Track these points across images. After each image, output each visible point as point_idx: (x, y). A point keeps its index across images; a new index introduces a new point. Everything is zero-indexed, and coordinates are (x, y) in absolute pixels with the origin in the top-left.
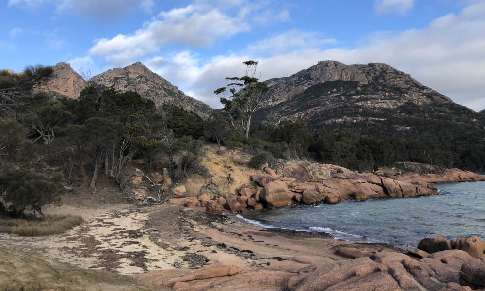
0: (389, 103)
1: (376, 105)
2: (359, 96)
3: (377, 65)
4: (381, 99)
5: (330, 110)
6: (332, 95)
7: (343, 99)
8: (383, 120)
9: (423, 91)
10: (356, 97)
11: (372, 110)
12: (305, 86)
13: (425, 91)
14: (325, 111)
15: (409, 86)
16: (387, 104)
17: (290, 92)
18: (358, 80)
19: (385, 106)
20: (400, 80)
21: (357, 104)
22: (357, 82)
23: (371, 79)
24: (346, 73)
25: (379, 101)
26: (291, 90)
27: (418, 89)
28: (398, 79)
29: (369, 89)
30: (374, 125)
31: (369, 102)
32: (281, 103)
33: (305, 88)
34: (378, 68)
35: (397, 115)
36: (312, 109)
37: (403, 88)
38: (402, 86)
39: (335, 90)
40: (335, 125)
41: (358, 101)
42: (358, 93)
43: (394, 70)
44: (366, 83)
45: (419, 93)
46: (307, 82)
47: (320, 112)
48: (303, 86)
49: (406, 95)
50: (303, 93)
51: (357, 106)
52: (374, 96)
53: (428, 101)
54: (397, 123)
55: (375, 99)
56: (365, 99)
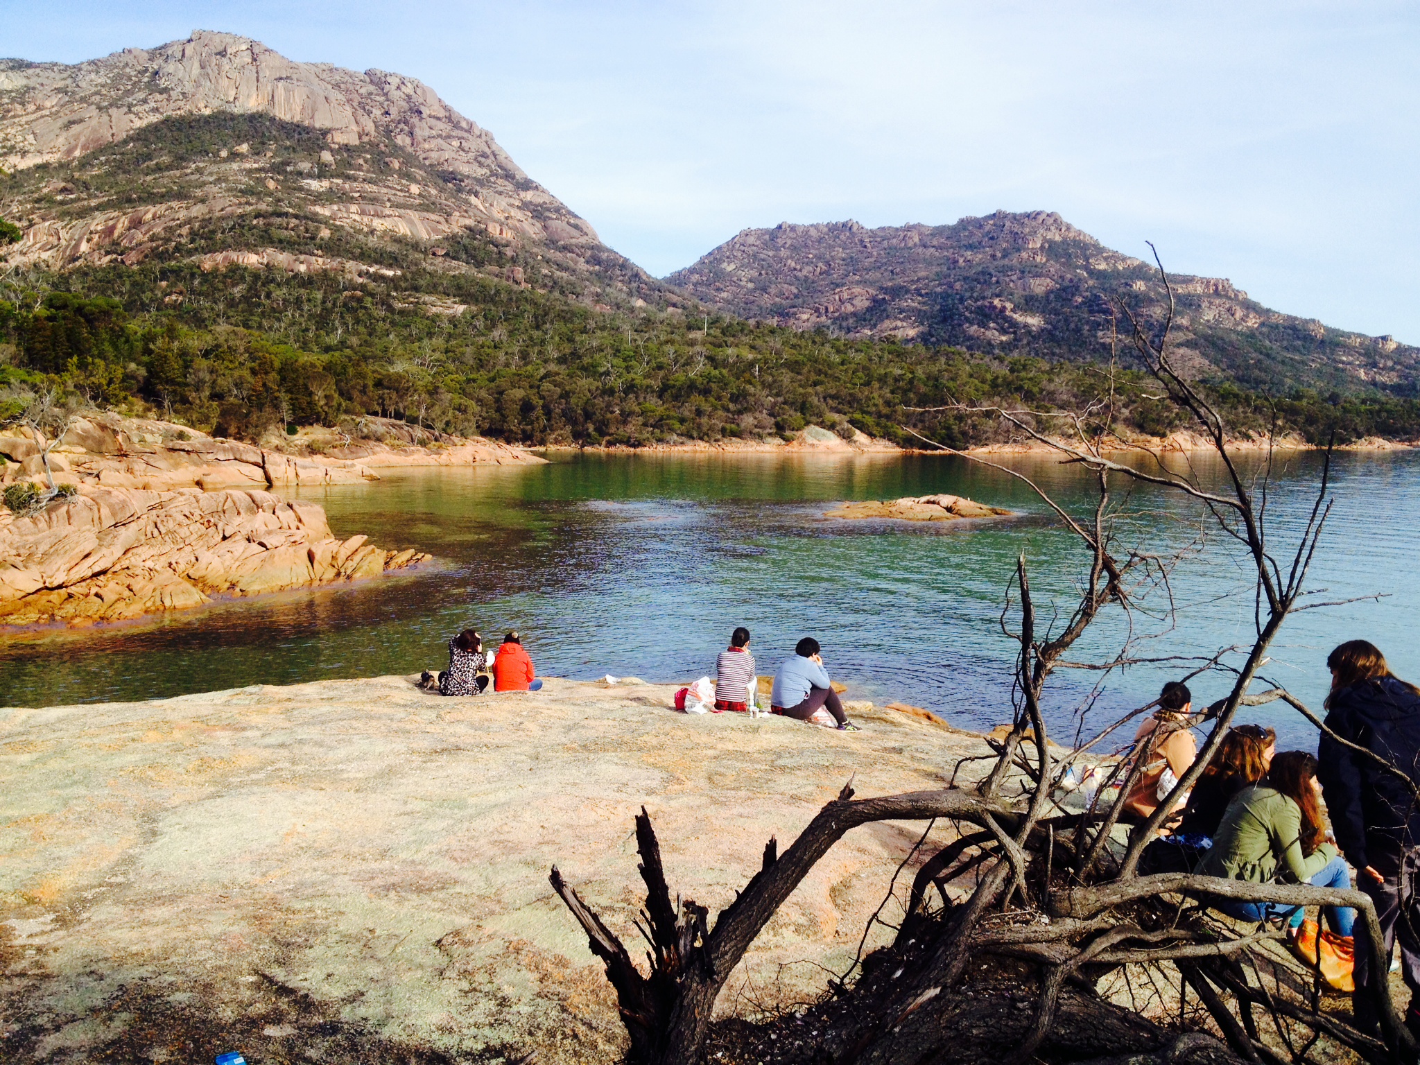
0: (417, 221)
1: (378, 224)
2: (326, 184)
3: (395, 81)
4: (394, 206)
5: (223, 218)
6: (235, 166)
7: (271, 185)
8: (390, 273)
9: (523, 194)
10: (314, 185)
11: (361, 237)
12: (137, 114)
13: (529, 196)
14: (206, 222)
15: (484, 171)
16: (411, 222)
17: (76, 128)
18: (327, 124)
19: (403, 229)
20: (461, 148)
21: (318, 209)
22: (325, 132)
23: (370, 127)
24: (287, 90)
25: (387, 211)
26: (81, 121)
27: (510, 187)
28: (456, 143)
29: (361, 161)
30: (363, 287)
31: (354, 208)
32: (38, 167)
33: (138, 124)
34: (395, 94)
35: (438, 265)
36: (160, 209)
37: (468, 177)
38: (465, 169)
39: (244, 148)
40: (235, 272)
41: (319, 198)
42: (322, 172)
43: (446, 108)
44: (355, 141)
45: (512, 201)
46: (145, 101)
47: (189, 221)
48: (130, 111)
49: (473, 199)
50: (125, 142)
51: (314, 218)
52: (375, 188)
53: (533, 230)
54: (433, 289)
55: (374, 200)
56: (343, 198)
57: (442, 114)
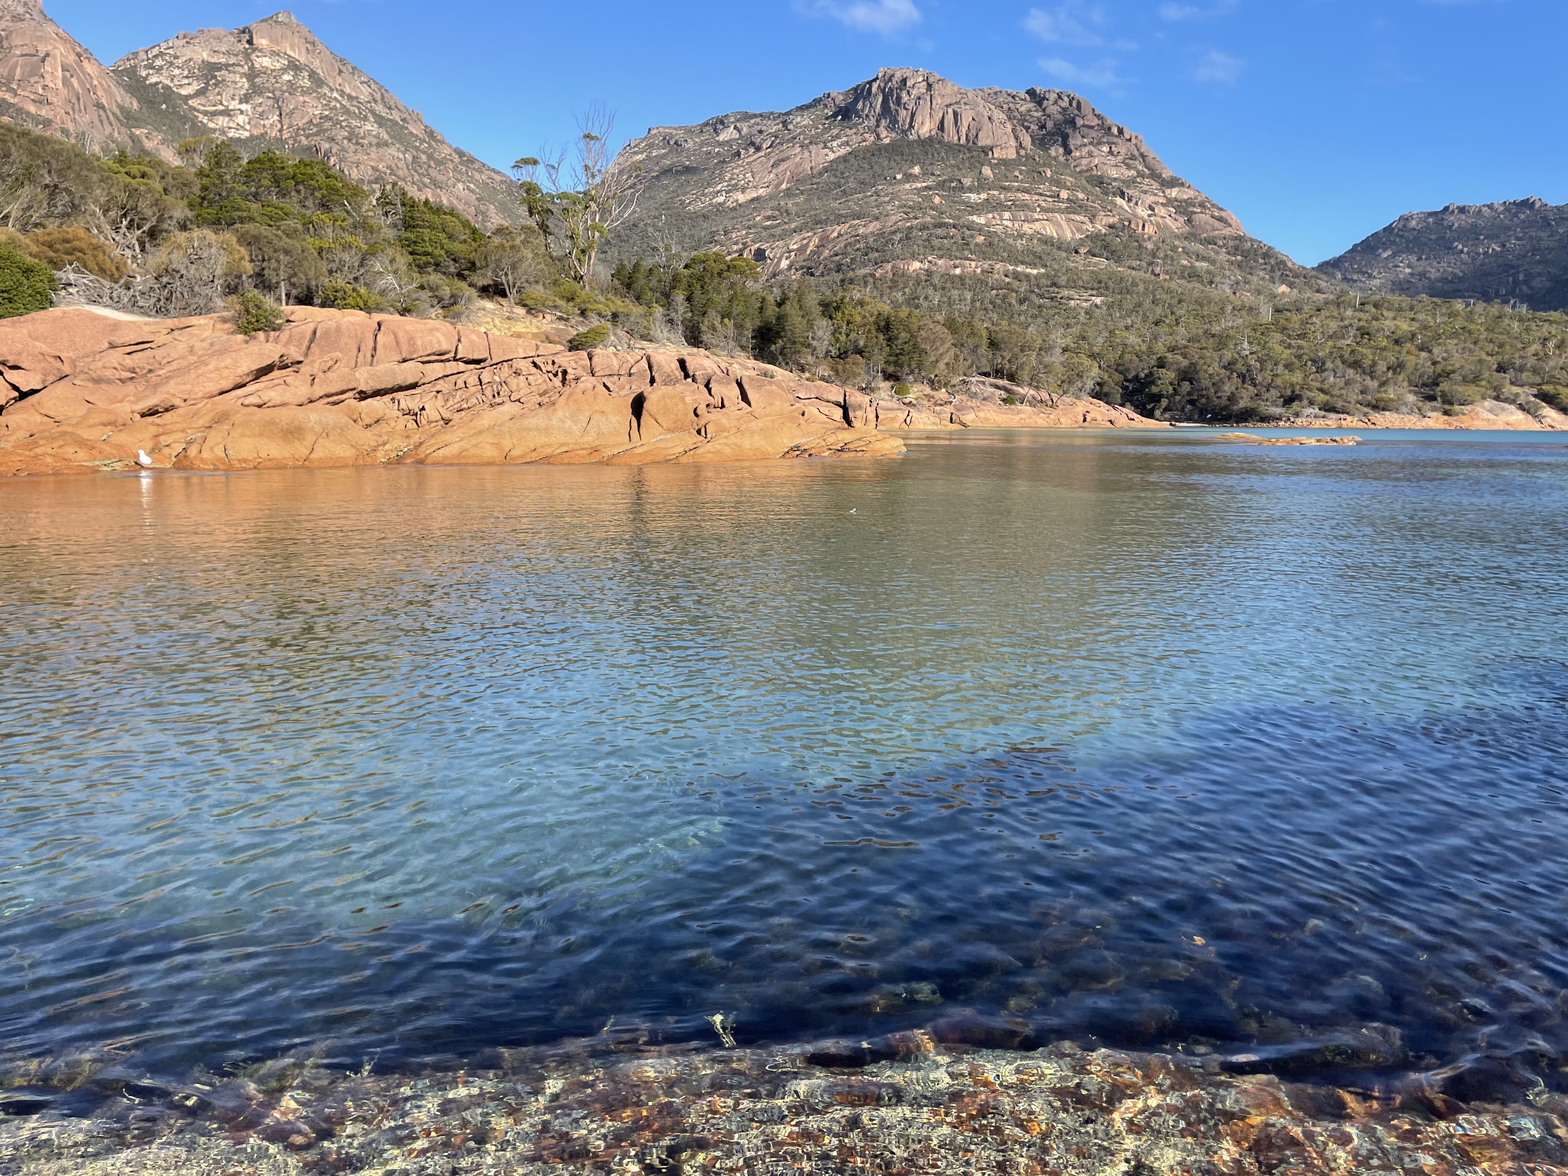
0: (1064, 223)
1: (1026, 228)
2: (984, 196)
3: (1053, 97)
4: (1044, 210)
5: (894, 232)
6: (907, 186)
7: (937, 200)
8: (1035, 272)
9: (1168, 191)
10: (973, 197)
11: (1011, 241)
12: (831, 149)
13: (1174, 193)
14: (879, 236)
15: (1133, 173)
16: (1058, 225)
17: (783, 167)
18: (989, 142)
19: (1050, 231)
20: (1111, 152)
21: (975, 218)
22: (986, 149)
23: (1027, 141)
24: (955, 114)
25: (1036, 216)
26: (788, 158)
27: (1155, 185)
28: (1105, 149)
29: (1017, 173)
30: (1008, 286)
31: (1007, 215)
32: (753, 200)
33: (832, 156)
34: (1053, 109)
35: (1078, 262)
36: (843, 228)
37: (1115, 179)
38: (1114, 173)
39: (917, 170)
40: (901, 279)
41: (975, 209)
42: (981, 185)
43: (1098, 117)
44: (1011, 154)
45: (1156, 199)
46: (837, 137)
47: (865, 236)
48: (825, 147)
49: (1119, 200)
50: (820, 174)
51: (972, 226)
52: (1027, 197)
53: (1177, 225)
54: (1072, 284)
55: (1025, 207)
56: (997, 207)
57: (1095, 122)
